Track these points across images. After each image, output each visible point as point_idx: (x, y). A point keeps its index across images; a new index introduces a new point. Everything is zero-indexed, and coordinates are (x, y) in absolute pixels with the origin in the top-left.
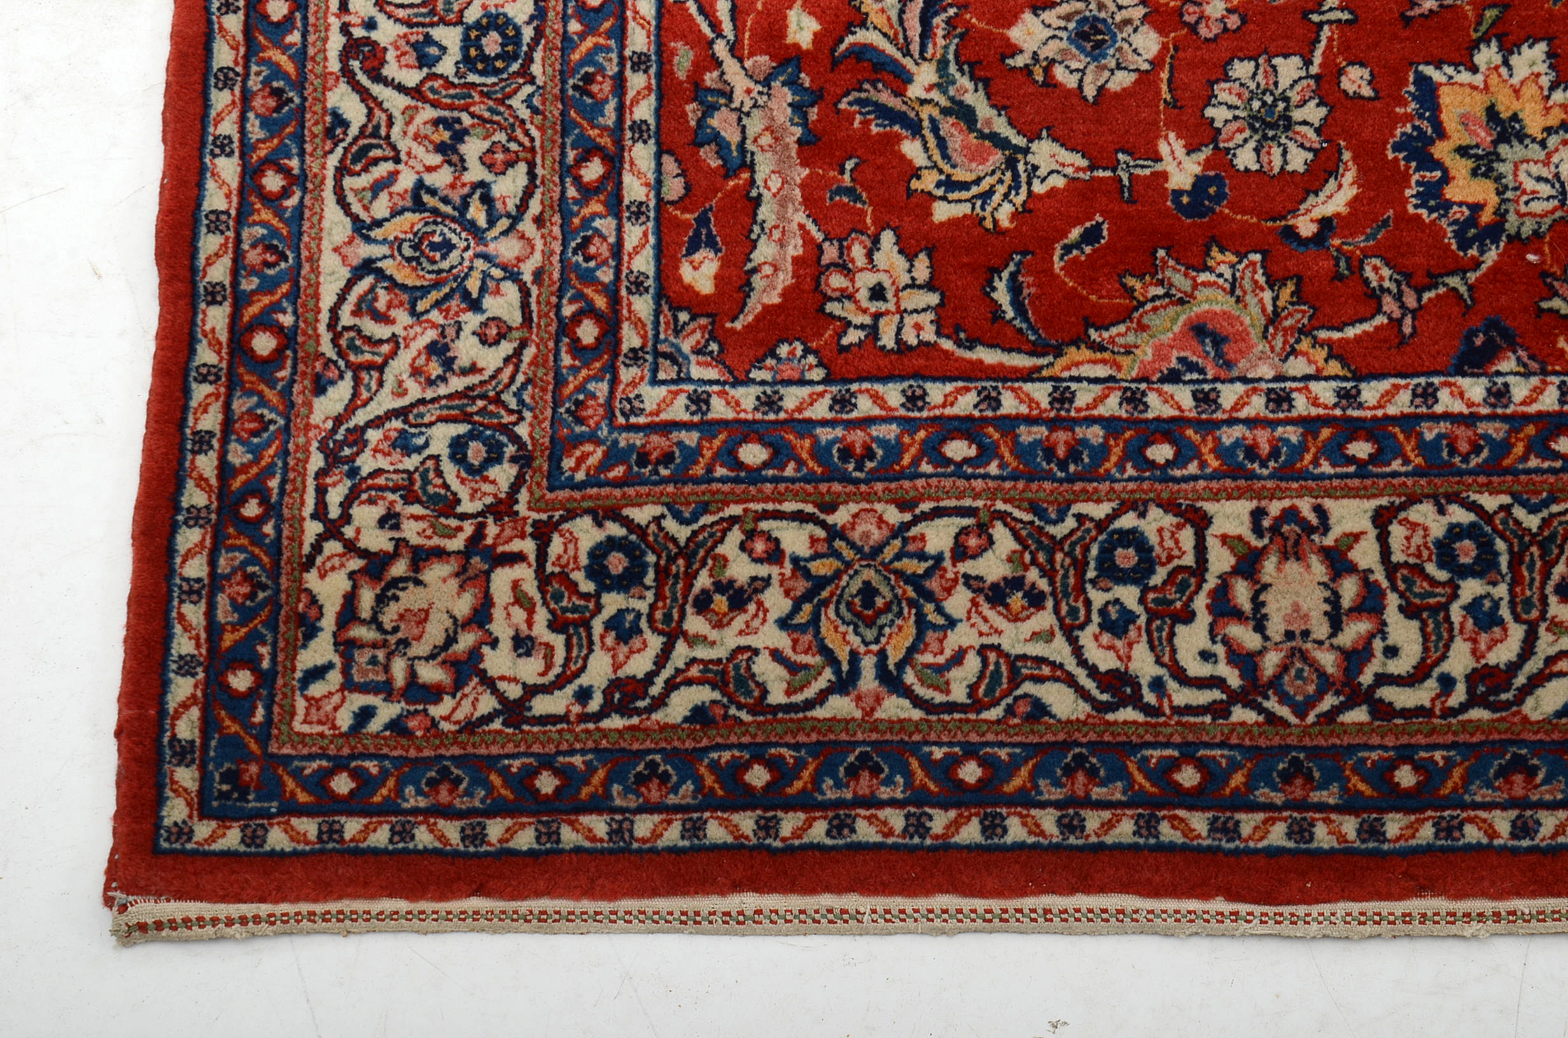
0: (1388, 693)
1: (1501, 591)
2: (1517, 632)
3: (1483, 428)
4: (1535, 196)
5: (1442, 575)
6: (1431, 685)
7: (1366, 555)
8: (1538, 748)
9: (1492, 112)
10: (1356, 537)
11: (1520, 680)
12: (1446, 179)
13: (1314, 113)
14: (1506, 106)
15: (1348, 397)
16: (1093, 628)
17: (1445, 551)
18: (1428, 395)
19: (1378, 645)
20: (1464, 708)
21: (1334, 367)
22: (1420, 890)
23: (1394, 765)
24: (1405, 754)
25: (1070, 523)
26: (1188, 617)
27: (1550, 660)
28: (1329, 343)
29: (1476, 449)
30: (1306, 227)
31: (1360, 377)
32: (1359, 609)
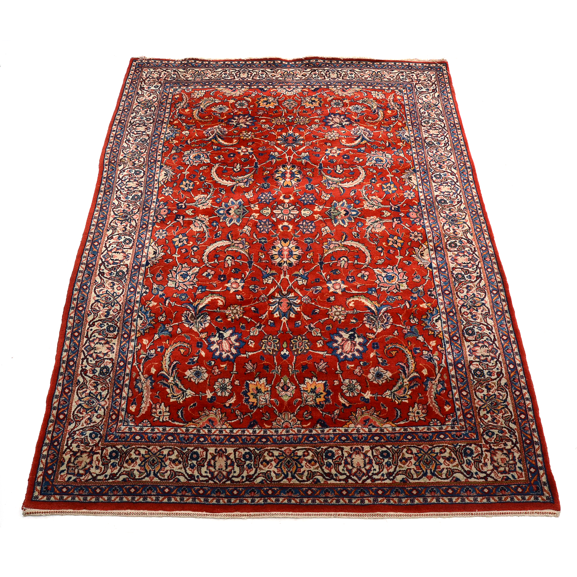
0: (234, 479)
1: (252, 463)
2: (254, 469)
3: (251, 437)
4: (262, 401)
5: (243, 460)
6: (240, 477)
7: (232, 456)
8: (256, 488)
9: (257, 388)
10: (231, 454)
11: (254, 477)
12: (249, 398)
13: (230, 387)
14: (259, 387)
15: (231, 432)
16: (188, 467)
17: (244, 456)
18: (244, 432)
19: (233, 471)
20: (245, 481)
21: (230, 427)
22: (236, 511)
23: (233, 490)
24: (235, 489)
25: (187, 450)
26: (204, 466)
27: (259, 474)
28: (229, 423)
29: (250, 440)
30: (227, 405)
31: (234, 428)
32: (230, 465)
